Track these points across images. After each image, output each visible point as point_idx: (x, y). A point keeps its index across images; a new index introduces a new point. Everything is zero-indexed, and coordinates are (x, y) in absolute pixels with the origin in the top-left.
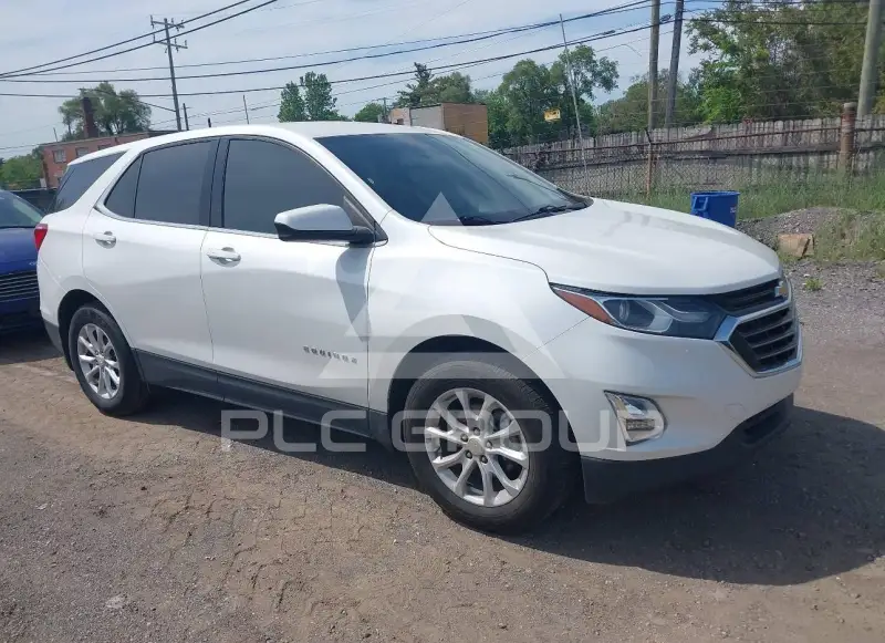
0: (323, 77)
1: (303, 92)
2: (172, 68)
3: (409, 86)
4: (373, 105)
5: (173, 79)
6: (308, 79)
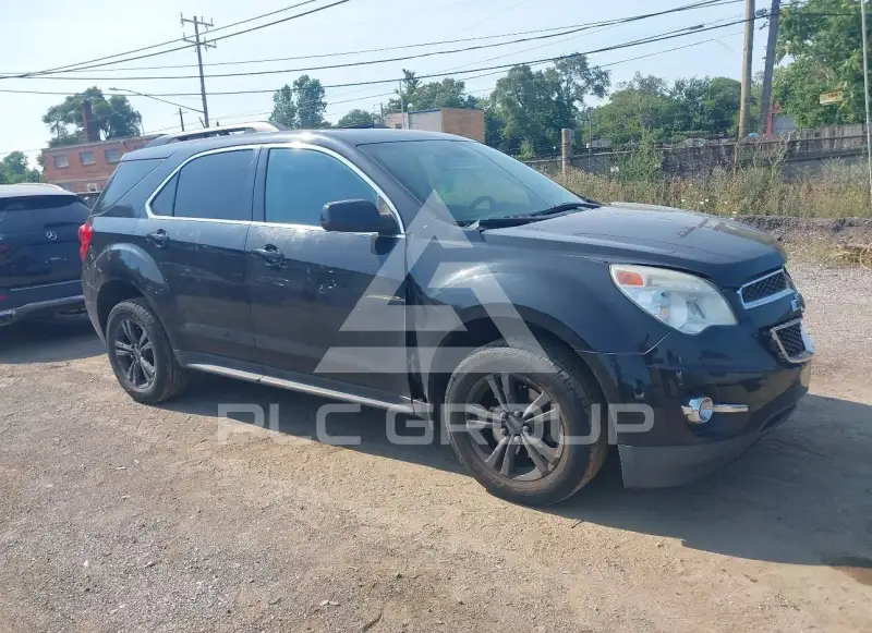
0: (316, 83)
1: (295, 97)
2: (201, 66)
3: (398, 93)
4: (357, 111)
5: (202, 77)
6: (300, 84)
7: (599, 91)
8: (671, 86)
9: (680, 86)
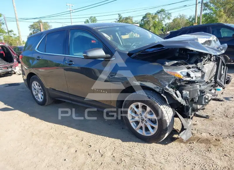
3: (117, 20)
7: (169, 18)
8: (189, 17)
9: (190, 17)
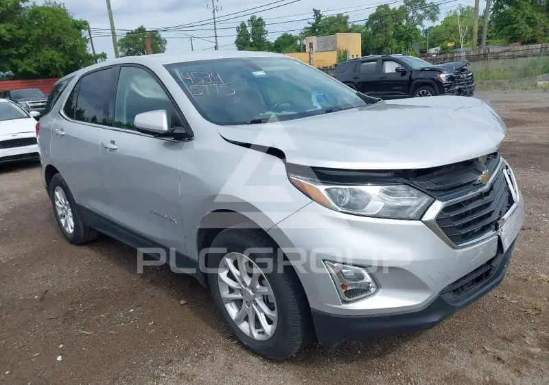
0: (260, 19)
1: (249, 29)
3: (309, 23)
4: (286, 34)
6: (252, 20)
7: (433, 18)
